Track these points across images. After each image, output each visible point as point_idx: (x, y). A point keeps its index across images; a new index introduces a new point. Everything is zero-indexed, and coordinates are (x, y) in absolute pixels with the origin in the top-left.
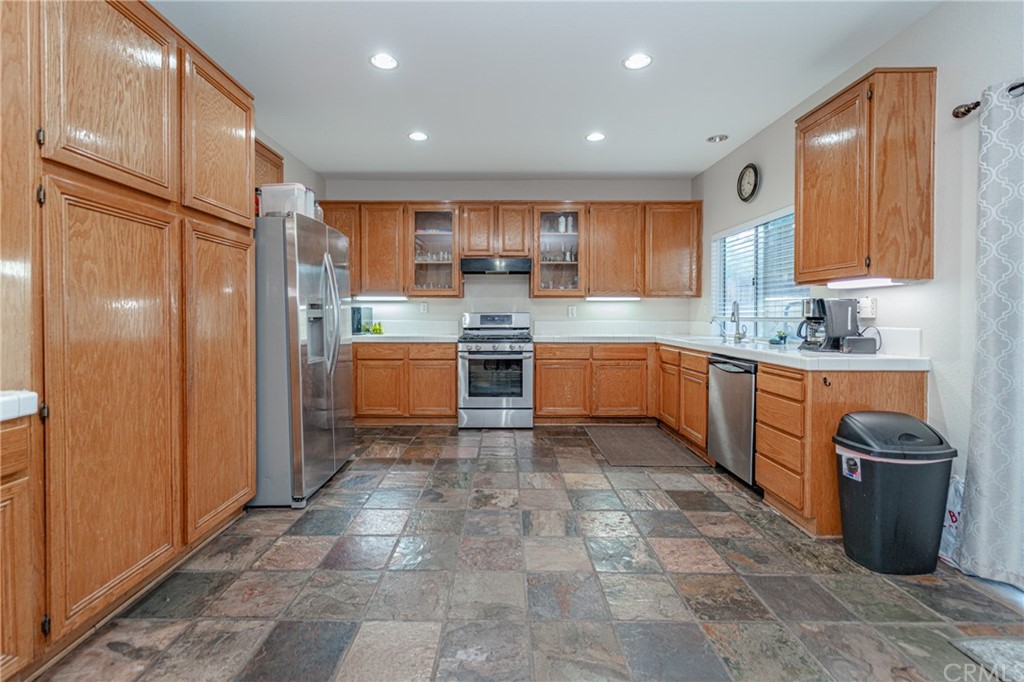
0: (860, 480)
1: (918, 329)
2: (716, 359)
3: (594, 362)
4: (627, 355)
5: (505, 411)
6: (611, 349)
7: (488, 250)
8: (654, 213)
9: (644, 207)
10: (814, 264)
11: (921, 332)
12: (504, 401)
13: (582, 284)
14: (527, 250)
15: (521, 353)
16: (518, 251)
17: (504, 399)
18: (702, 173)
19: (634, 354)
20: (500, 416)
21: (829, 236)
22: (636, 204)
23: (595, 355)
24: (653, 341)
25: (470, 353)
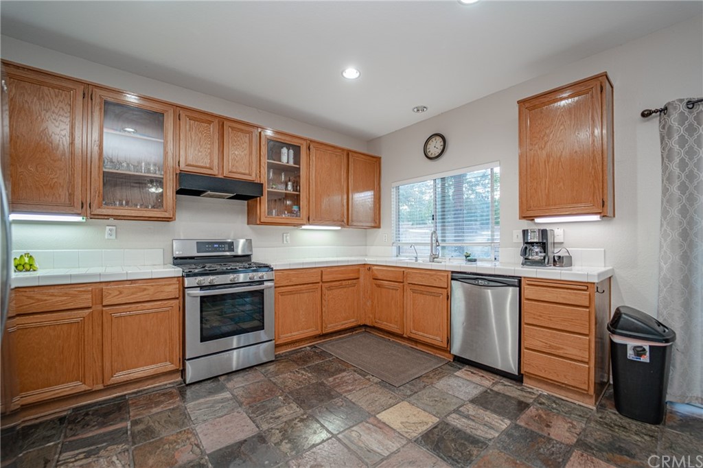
0: (648, 361)
1: (603, 249)
2: (457, 276)
3: (323, 285)
4: (346, 276)
5: (235, 352)
6: (337, 271)
7: (211, 168)
8: (354, 159)
9: (348, 153)
10: (544, 204)
11: (605, 251)
12: (235, 341)
13: (304, 213)
14: (254, 175)
15: (261, 282)
16: (244, 174)
17: (235, 338)
18: (380, 138)
19: (351, 275)
20: (230, 359)
21: (561, 184)
22: (343, 150)
23: (325, 278)
24: (363, 263)
25: (202, 288)
